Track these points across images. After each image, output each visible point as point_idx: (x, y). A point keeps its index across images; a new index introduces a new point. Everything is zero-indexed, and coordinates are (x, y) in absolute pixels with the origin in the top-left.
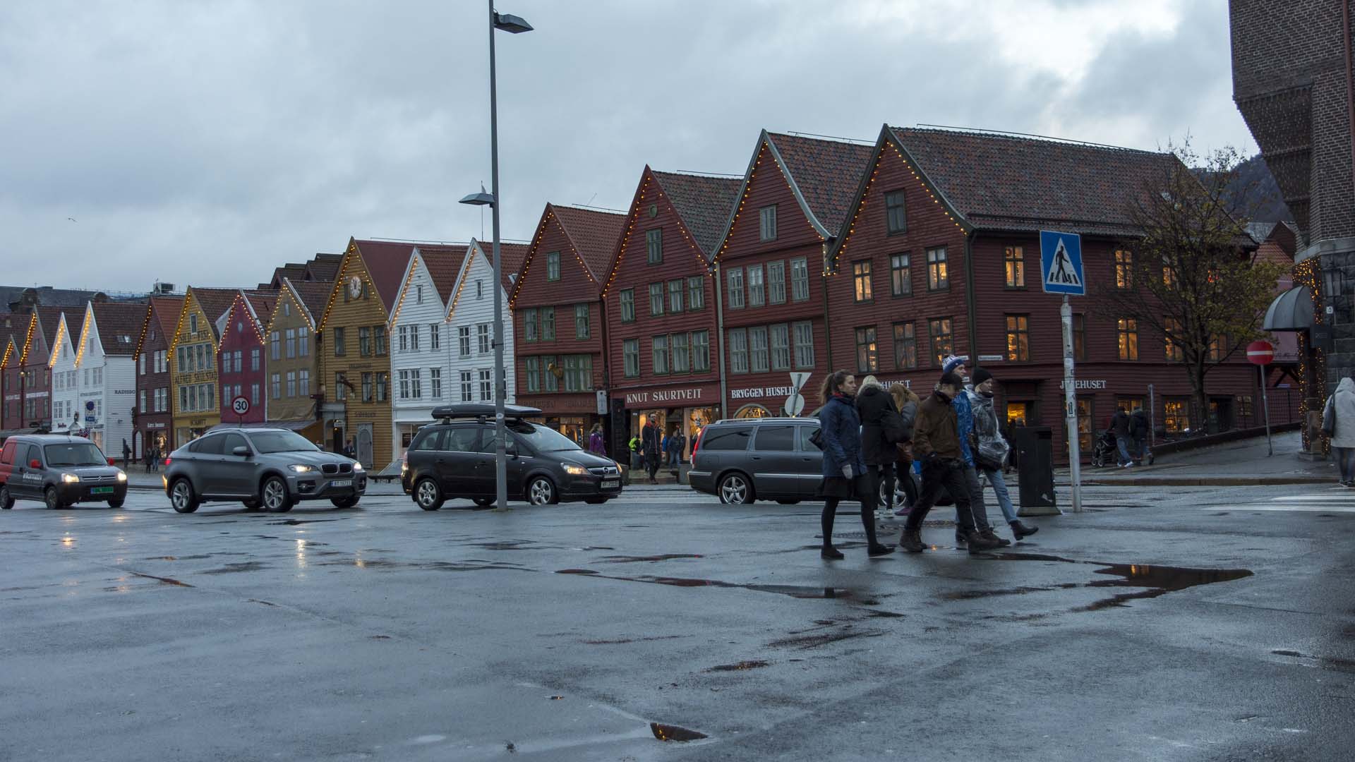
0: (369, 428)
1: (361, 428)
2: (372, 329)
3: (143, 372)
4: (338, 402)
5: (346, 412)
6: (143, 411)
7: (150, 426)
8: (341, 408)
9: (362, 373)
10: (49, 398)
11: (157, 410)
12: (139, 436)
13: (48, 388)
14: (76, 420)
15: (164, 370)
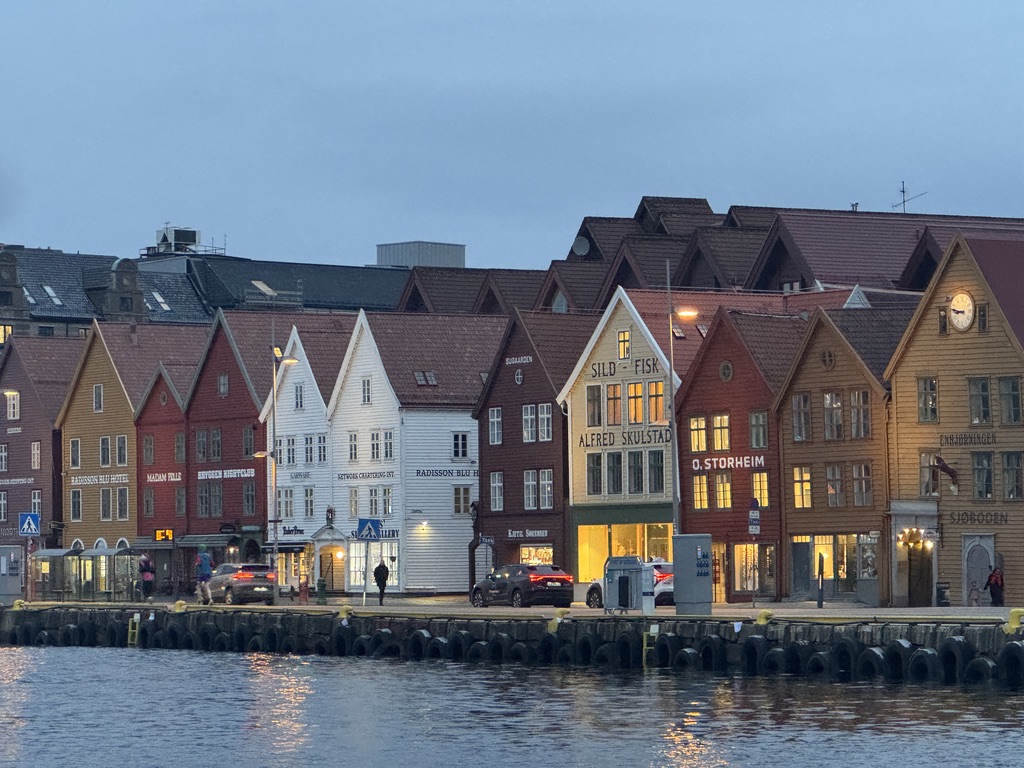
0: (988, 545)
1: (969, 545)
2: (996, 381)
4: (923, 499)
5: (940, 517)
7: (514, 534)
8: (930, 508)
9: (973, 454)
11: (530, 506)
14: (330, 520)
15: (544, 439)
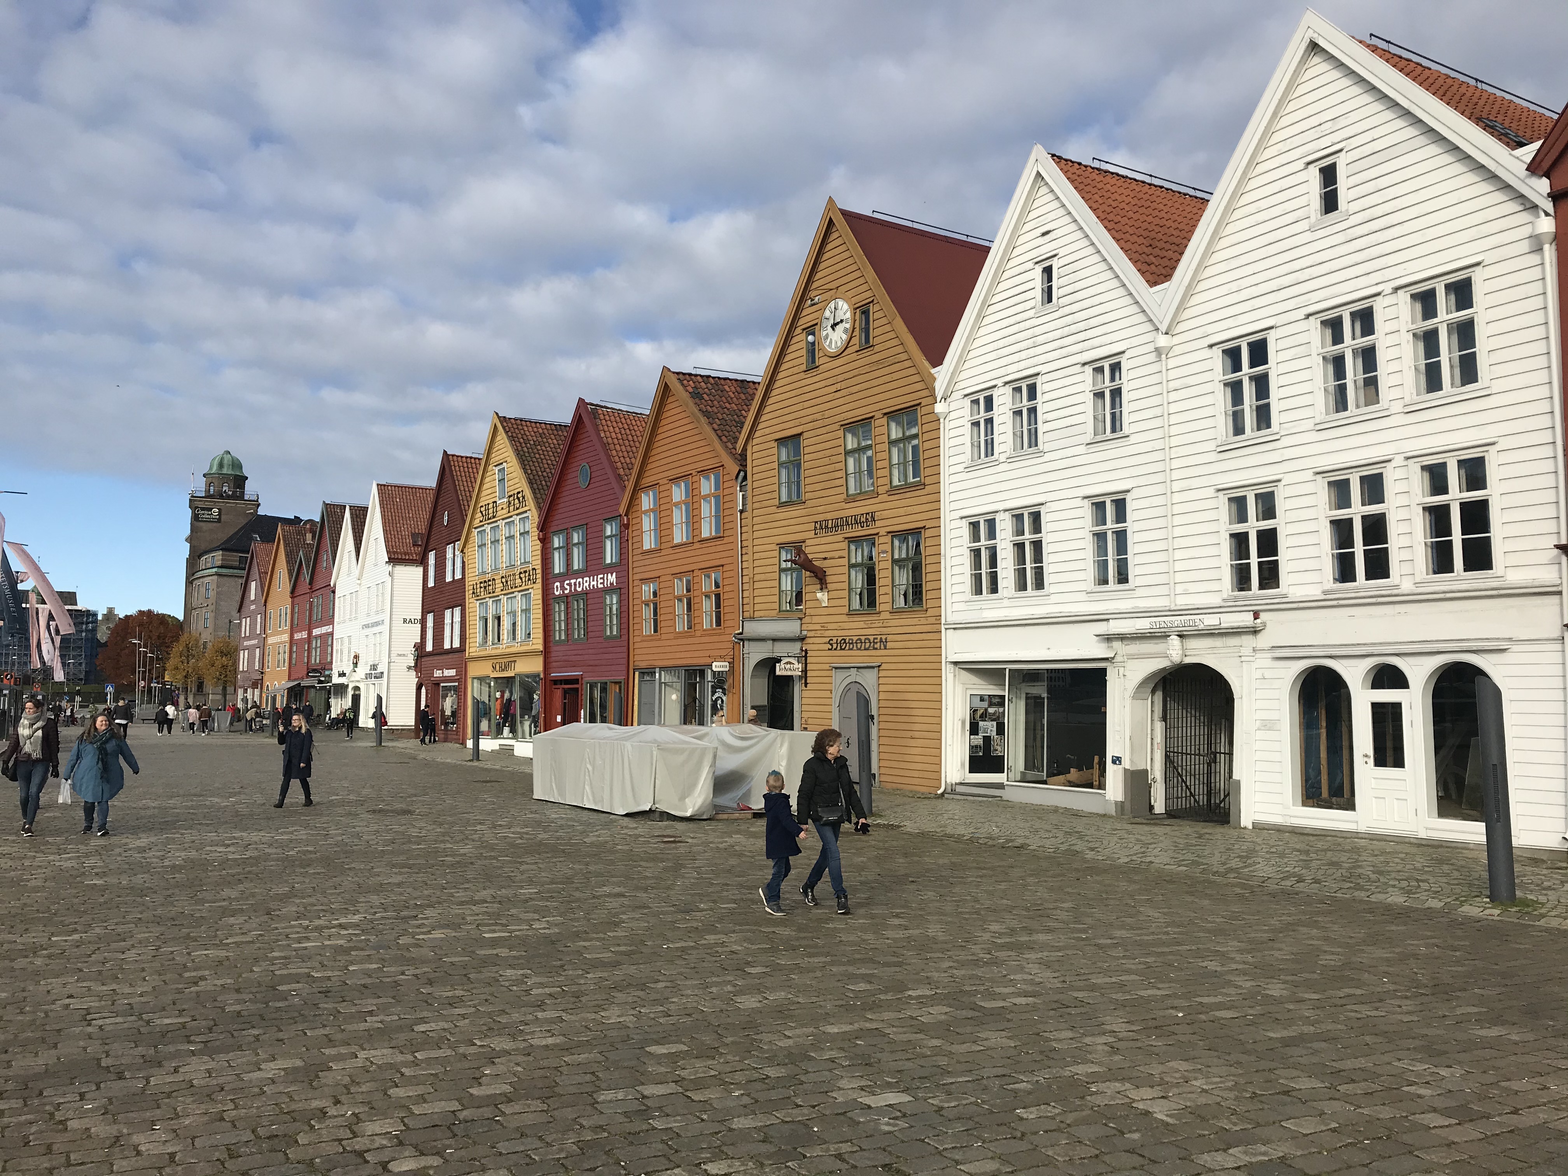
0: (868, 679)
1: (842, 681)
3: (431, 584)
4: (782, 615)
5: (803, 639)
6: (429, 648)
7: (438, 674)
8: (791, 628)
9: (850, 540)
10: (332, 634)
11: (447, 646)
12: (423, 690)
13: (331, 621)
14: (356, 664)
15: (458, 576)
